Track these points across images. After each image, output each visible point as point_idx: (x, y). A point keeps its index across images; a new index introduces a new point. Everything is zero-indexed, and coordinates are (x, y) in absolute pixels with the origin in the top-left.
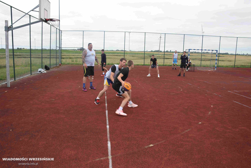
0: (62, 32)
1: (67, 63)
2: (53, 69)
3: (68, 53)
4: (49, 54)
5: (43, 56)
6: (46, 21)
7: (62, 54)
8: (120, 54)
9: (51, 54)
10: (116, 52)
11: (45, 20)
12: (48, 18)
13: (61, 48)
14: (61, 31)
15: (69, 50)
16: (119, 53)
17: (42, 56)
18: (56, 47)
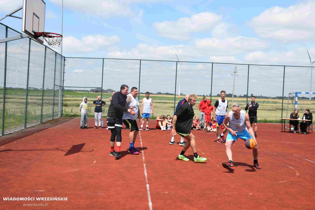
0: (65, 59)
1: (72, 114)
2: (46, 125)
3: (74, 97)
4: (41, 98)
5: (29, 101)
6: (36, 36)
7: (64, 98)
8: (165, 100)
9: (44, 98)
10: (157, 97)
11: (33, 34)
12: (40, 31)
13: (63, 87)
14: (64, 57)
15: (76, 90)
16: (162, 97)
17: (27, 100)
18: (55, 85)
